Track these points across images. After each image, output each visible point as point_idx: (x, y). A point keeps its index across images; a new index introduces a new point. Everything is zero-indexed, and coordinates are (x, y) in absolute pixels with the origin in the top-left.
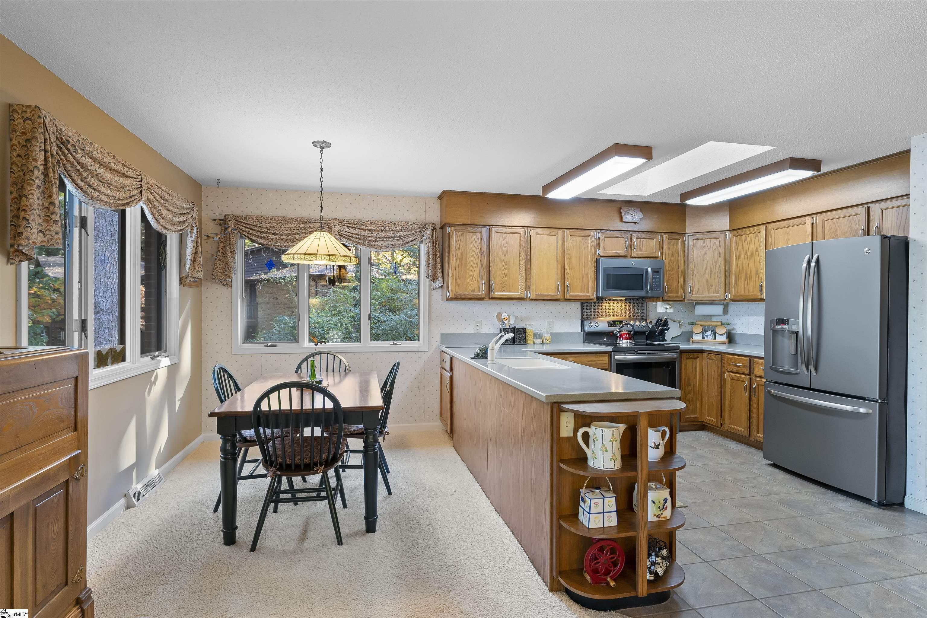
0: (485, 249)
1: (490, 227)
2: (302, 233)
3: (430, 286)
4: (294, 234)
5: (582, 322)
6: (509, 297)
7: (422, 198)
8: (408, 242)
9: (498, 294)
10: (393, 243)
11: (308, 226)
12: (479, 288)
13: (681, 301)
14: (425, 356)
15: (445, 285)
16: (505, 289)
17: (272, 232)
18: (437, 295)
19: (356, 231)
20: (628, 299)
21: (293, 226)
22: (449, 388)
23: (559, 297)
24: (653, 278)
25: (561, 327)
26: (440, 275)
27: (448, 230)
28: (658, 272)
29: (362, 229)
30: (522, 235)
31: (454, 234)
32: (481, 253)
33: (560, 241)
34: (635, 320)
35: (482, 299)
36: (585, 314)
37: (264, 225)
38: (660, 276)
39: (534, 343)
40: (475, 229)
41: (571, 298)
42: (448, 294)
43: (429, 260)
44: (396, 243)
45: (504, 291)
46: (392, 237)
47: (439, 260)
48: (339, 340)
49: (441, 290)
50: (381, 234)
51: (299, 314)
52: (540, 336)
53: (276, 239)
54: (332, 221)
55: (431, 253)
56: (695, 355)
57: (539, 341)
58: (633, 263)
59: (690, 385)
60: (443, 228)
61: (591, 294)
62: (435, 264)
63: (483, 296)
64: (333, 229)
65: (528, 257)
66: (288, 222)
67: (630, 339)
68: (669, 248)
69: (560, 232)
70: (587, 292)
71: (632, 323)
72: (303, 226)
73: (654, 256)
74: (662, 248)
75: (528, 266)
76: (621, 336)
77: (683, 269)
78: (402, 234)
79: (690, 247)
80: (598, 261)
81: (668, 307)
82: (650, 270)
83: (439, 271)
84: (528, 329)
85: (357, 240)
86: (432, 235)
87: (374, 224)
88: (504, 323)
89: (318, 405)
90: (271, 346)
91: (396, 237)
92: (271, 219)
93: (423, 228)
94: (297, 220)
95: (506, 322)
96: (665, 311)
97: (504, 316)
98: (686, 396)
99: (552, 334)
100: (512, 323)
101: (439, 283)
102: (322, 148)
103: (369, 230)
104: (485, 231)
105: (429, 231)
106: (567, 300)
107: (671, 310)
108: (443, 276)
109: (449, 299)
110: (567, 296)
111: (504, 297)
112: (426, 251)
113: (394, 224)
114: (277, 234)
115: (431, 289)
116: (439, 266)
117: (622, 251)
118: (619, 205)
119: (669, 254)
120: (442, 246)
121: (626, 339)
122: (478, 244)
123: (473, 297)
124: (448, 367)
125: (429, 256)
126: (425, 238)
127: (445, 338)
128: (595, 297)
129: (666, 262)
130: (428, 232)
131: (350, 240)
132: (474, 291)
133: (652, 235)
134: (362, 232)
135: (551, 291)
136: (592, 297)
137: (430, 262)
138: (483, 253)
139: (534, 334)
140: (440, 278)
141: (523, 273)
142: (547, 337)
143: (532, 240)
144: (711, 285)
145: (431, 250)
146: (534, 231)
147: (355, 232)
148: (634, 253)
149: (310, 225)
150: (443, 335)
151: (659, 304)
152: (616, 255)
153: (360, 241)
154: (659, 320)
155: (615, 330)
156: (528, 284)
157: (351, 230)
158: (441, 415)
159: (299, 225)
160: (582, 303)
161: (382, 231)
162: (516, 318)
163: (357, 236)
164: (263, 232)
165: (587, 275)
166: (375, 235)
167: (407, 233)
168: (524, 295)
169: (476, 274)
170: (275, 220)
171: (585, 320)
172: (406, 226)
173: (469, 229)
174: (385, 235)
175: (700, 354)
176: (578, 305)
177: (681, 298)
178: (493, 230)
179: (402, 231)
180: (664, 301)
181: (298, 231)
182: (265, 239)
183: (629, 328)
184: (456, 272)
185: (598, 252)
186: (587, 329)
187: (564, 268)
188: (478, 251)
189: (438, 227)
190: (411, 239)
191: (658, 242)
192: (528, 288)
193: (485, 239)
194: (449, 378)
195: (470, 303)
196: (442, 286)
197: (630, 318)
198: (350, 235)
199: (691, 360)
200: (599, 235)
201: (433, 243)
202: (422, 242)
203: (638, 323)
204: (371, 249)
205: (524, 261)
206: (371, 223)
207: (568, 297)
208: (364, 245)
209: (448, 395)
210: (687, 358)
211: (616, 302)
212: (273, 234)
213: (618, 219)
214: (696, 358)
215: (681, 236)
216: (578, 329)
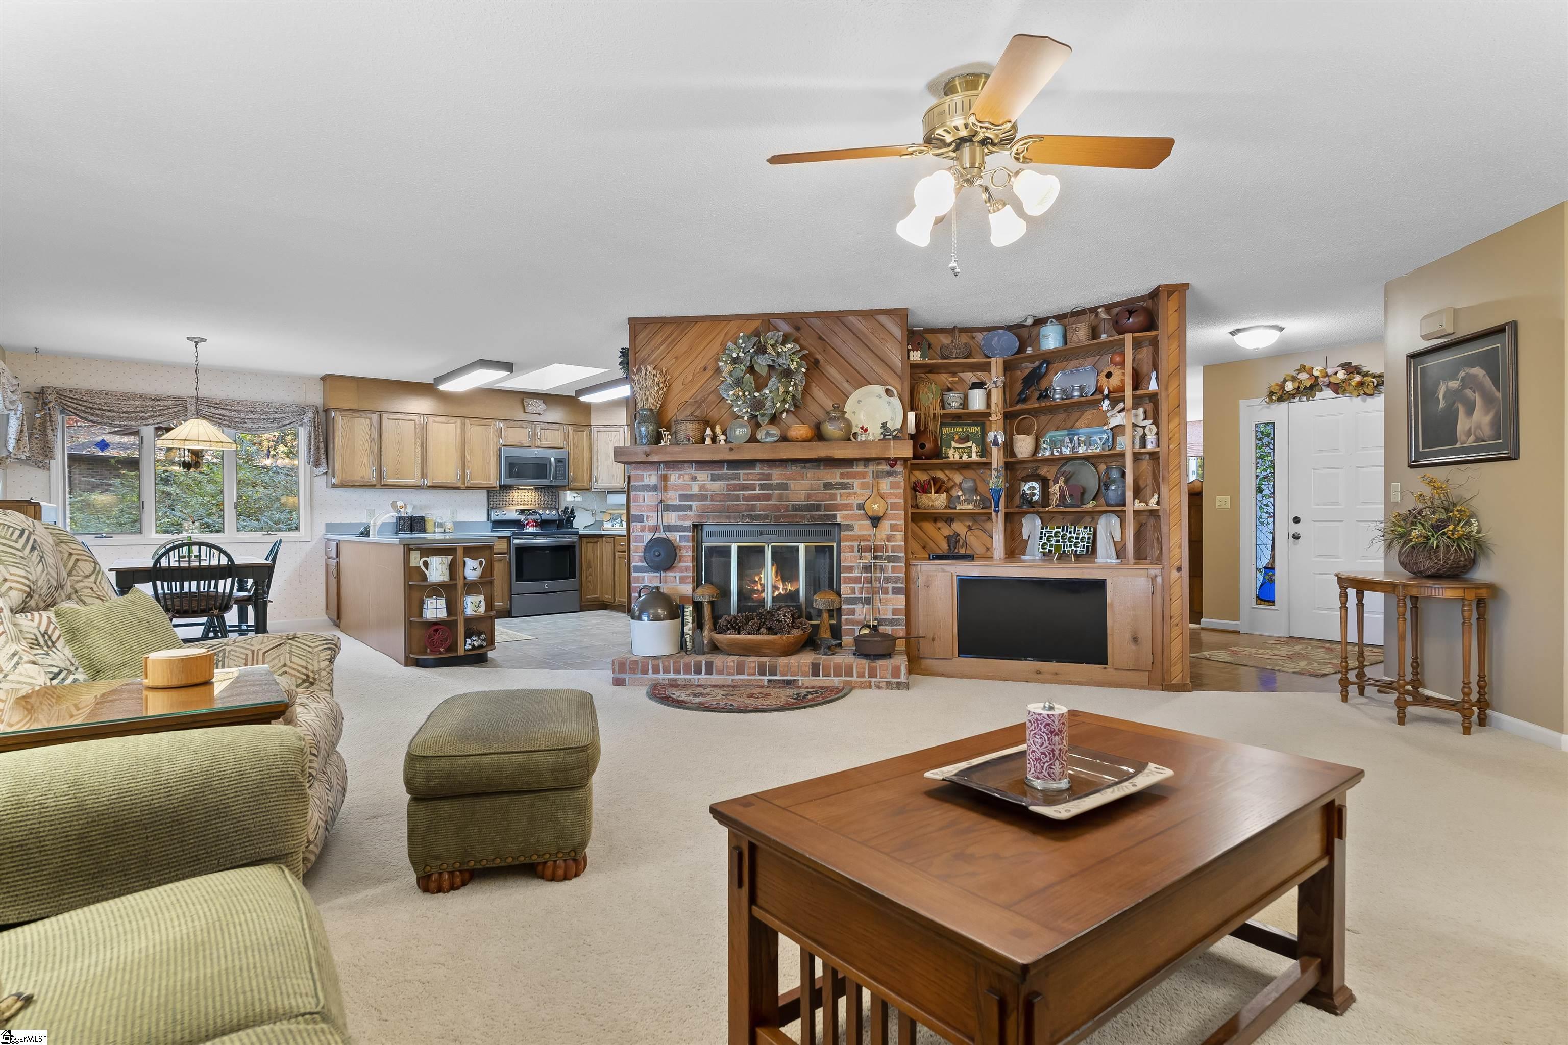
0: (375, 434)
1: (380, 414)
2: (148, 412)
3: (312, 472)
4: (137, 412)
5: (488, 510)
6: (403, 484)
7: (302, 379)
8: (285, 425)
9: (391, 481)
10: (266, 426)
11: (156, 403)
12: (367, 472)
13: (587, 490)
14: (308, 547)
15: (330, 471)
16: (398, 476)
17: (108, 408)
18: (321, 482)
19: (220, 412)
20: (538, 488)
21: (137, 403)
22: (335, 574)
23: (459, 485)
24: (556, 467)
25: (464, 516)
26: (324, 461)
27: (333, 414)
28: (562, 462)
29: (227, 409)
30: (417, 422)
31: (340, 421)
32: (372, 440)
33: (459, 430)
34: (545, 509)
35: (373, 486)
36: (492, 503)
37: (97, 400)
38: (565, 466)
39: (434, 532)
40: (363, 415)
41: (472, 486)
42: (334, 481)
43: (310, 444)
44: (270, 425)
45: (398, 478)
46: (264, 419)
47: (322, 445)
48: (195, 531)
49: (325, 476)
50: (251, 416)
51: (143, 502)
52: (441, 525)
53: (113, 417)
54: (188, 400)
55: (312, 437)
56: (595, 539)
57: (441, 530)
58: (535, 453)
59: (591, 567)
60: (326, 411)
61: (493, 482)
62: (317, 448)
63: (374, 483)
64: (189, 409)
65: (425, 445)
66: (129, 398)
67: (536, 526)
68: (574, 439)
69: (458, 421)
70: (489, 480)
71: (541, 512)
72: (151, 403)
73: (559, 446)
74: (566, 438)
75: (425, 453)
76: (528, 523)
77: (588, 460)
78: (277, 416)
79: (595, 439)
80: (500, 450)
81: (575, 495)
82: (553, 460)
83: (323, 456)
84: (428, 517)
85: (220, 421)
86: (314, 419)
87: (242, 404)
88: (400, 511)
89: (214, 562)
90: (105, 537)
91: (269, 419)
92: (106, 394)
93: (303, 410)
94: (141, 396)
95: (402, 510)
96: (573, 499)
97: (400, 504)
98: (587, 578)
99: (455, 523)
100: (410, 511)
101: (322, 469)
102: (197, 343)
103: (235, 411)
104: (375, 417)
105: (310, 414)
106: (469, 488)
107: (580, 499)
108: (327, 461)
109: (335, 486)
110: (467, 484)
111: (399, 484)
112: (307, 435)
113: (267, 405)
114: (114, 412)
115: (313, 476)
116: (322, 451)
117: (526, 441)
118: (522, 396)
119: (574, 444)
120: (326, 429)
121: (533, 526)
122: (367, 430)
123: (362, 483)
124: (334, 554)
125: (310, 440)
126: (305, 421)
127: (330, 527)
128: (497, 484)
129: (572, 452)
130: (309, 416)
131: (211, 421)
132: (364, 477)
133: (557, 426)
134: (227, 413)
135: (452, 480)
136: (494, 486)
137: (312, 447)
138: (373, 439)
139: (435, 523)
140: (324, 464)
141: (419, 460)
142: (449, 525)
143: (429, 427)
144: (613, 475)
145: (312, 434)
146: (431, 419)
147: (217, 412)
148: (538, 443)
149: (159, 403)
150: (327, 524)
151: (568, 493)
152: (519, 444)
153: (224, 422)
154: (566, 508)
155: (522, 518)
156: (425, 472)
157: (213, 410)
158: (327, 608)
159: (144, 402)
160: (489, 492)
161: (252, 412)
162: (414, 507)
163: (221, 417)
164: (95, 408)
165: (489, 463)
166: (243, 416)
167: (283, 415)
168: (421, 482)
169: (365, 461)
170: (111, 395)
171: (492, 508)
172: (282, 408)
173: (357, 414)
174: (256, 416)
175: (600, 539)
176: (484, 494)
177: (587, 487)
178: (385, 416)
179: (276, 413)
180: (571, 489)
181: (143, 409)
182: (97, 416)
183: (538, 517)
184: (343, 459)
185: (501, 441)
186: (493, 518)
187: (463, 456)
188: (367, 437)
189: (321, 409)
190: (288, 422)
191: (563, 434)
192: (424, 475)
193: (376, 425)
194: (335, 564)
195: (360, 491)
196: (326, 473)
197: (540, 507)
198: (212, 415)
199: (591, 545)
200: (501, 425)
201: (315, 427)
202: (301, 425)
203: (547, 512)
204: (238, 431)
205: (419, 449)
206: (238, 403)
207: (469, 485)
208: (229, 426)
209: (335, 581)
210: (587, 543)
211: (525, 491)
212: (109, 411)
213: (522, 410)
214: (597, 542)
215: (586, 428)
216: (485, 519)
